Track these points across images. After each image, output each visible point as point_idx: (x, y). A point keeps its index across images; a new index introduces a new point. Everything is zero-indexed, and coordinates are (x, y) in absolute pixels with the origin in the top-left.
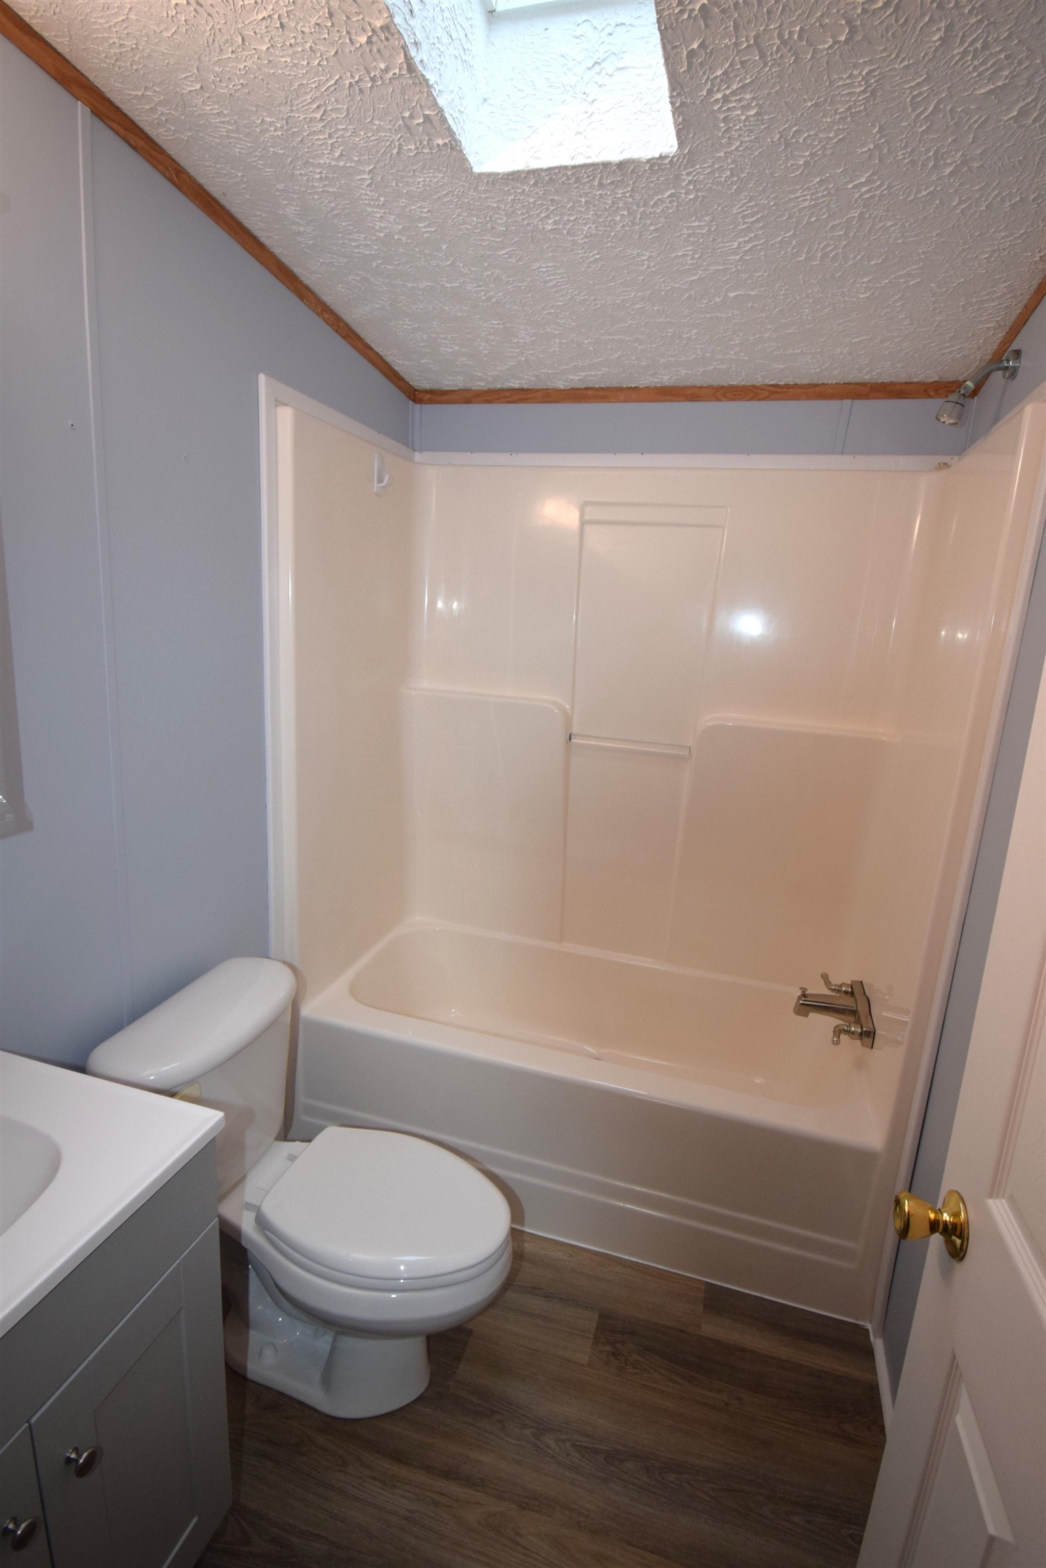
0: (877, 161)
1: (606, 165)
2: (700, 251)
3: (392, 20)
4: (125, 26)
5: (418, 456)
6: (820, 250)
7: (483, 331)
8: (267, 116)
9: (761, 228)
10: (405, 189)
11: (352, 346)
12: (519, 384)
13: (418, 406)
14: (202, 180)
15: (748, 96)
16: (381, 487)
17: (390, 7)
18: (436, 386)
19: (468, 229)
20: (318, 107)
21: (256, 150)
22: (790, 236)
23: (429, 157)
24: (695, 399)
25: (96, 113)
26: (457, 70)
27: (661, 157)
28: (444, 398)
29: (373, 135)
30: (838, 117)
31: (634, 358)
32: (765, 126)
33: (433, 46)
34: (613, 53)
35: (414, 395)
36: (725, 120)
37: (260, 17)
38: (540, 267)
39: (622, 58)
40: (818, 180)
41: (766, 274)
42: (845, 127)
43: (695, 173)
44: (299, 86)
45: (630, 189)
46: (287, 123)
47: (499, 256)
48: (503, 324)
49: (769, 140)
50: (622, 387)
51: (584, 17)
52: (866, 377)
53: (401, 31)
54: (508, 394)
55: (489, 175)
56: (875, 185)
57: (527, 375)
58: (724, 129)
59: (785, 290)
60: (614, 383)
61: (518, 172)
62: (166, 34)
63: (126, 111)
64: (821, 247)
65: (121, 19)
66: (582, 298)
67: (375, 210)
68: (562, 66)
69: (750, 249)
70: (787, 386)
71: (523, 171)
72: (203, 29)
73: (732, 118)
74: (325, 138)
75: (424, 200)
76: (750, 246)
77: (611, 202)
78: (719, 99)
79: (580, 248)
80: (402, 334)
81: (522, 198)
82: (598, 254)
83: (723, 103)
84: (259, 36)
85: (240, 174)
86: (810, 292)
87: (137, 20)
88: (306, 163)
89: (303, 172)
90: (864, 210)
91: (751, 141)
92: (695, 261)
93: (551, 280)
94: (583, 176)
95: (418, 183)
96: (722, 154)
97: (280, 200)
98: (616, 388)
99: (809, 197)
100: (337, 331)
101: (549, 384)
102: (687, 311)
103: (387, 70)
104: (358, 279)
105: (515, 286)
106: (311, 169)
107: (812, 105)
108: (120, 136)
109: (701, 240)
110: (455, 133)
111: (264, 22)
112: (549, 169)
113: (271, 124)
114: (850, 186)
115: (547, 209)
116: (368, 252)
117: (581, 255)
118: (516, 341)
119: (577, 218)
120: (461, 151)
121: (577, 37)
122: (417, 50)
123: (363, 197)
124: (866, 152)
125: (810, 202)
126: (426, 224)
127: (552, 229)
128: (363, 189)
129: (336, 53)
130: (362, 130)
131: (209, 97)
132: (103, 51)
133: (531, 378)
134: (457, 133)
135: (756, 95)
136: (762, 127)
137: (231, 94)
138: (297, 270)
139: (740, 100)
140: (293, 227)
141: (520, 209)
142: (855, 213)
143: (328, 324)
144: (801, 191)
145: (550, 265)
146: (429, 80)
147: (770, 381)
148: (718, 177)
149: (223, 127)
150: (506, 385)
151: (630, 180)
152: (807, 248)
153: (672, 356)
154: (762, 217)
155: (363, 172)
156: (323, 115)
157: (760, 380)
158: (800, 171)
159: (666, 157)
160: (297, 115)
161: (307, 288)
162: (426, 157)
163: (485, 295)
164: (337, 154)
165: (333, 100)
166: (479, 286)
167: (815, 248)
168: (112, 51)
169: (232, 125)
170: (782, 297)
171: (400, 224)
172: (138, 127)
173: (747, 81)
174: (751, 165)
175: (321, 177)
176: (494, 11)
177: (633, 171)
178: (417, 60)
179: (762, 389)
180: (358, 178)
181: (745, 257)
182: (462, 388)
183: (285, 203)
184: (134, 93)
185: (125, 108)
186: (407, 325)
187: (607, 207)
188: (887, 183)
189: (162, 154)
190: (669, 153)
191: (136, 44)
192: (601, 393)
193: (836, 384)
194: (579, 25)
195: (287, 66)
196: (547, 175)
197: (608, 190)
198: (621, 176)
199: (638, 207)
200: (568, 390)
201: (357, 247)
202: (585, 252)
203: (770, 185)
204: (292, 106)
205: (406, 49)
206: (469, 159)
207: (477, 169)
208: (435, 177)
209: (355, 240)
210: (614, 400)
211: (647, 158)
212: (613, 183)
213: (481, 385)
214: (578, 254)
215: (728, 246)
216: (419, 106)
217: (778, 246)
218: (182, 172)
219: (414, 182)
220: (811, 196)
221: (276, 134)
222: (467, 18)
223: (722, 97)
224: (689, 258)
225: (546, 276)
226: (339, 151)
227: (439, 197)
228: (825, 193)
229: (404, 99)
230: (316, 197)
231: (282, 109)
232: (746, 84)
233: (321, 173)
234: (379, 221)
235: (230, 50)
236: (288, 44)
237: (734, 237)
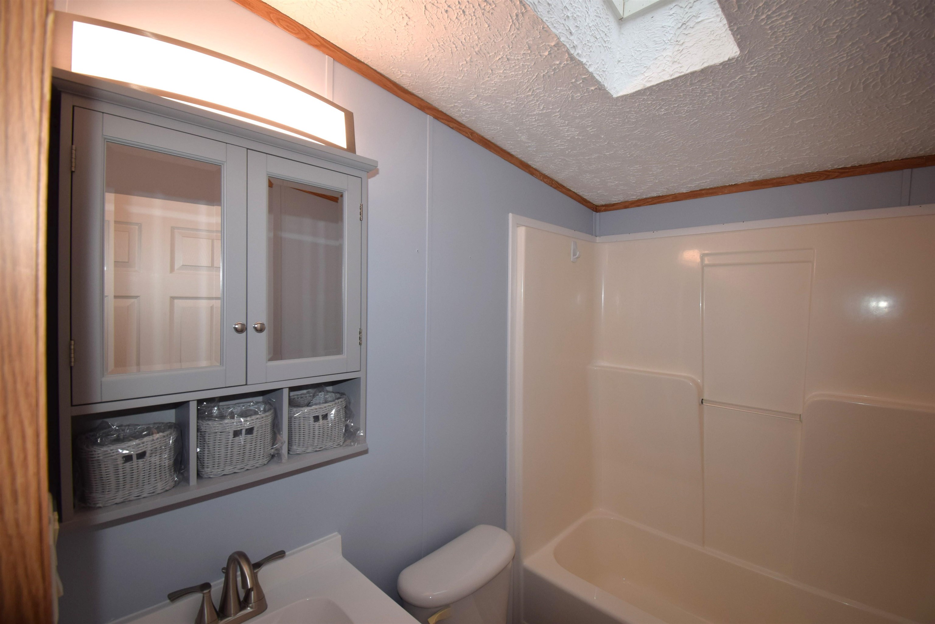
0: (897, 22)
1: (693, 73)
2: (768, 103)
3: (559, 40)
4: (443, 79)
5: (598, 239)
6: (862, 84)
7: (631, 171)
8: (507, 100)
9: (811, 81)
10: (578, 115)
11: (561, 191)
12: (656, 194)
13: (598, 213)
14: (482, 134)
15: (785, 11)
16: (575, 258)
17: (557, 35)
18: (608, 203)
19: (614, 125)
20: (530, 90)
21: (504, 116)
22: (835, 80)
23: (588, 97)
24: (781, 185)
25: (436, 118)
26: (601, 52)
27: (729, 60)
28: (614, 207)
29: (558, 95)
30: (857, 4)
31: (731, 169)
32: (801, 24)
33: (585, 45)
34: (694, 16)
35: (596, 209)
36: (771, 28)
37: (498, 59)
38: (660, 134)
39: (699, 17)
40: (850, 44)
41: (821, 106)
42: (865, 8)
43: (755, 62)
44: (520, 83)
45: (711, 81)
46: (516, 101)
47: (635, 133)
48: (642, 166)
49: (806, 31)
50: (726, 186)
51: (674, 5)
52: (921, 153)
53: (565, 43)
54: (650, 200)
55: (622, 96)
56: (899, 36)
57: (661, 189)
58: (771, 34)
59: (839, 112)
60: (720, 184)
61: (639, 91)
62: (459, 78)
63: (448, 114)
64: (862, 81)
65: (441, 77)
66: (690, 144)
67: (564, 128)
68: (663, 32)
69: (805, 94)
70: (853, 167)
71: (642, 90)
72: (475, 71)
73: (776, 26)
74: (535, 103)
75: (588, 117)
76: (805, 92)
77: (699, 91)
78: (764, 18)
79: (684, 119)
80: (586, 181)
81: (643, 103)
82: (696, 119)
83: (767, 20)
84: (499, 67)
85: (499, 128)
86: (859, 109)
87: (448, 76)
88: (528, 116)
89: (527, 120)
90: (893, 53)
91: (793, 35)
92: (765, 109)
93: (668, 139)
94: (679, 82)
95: (584, 110)
96: (773, 47)
97: (518, 134)
98: (722, 187)
99: (845, 55)
100: (551, 186)
101: (676, 191)
102: (765, 137)
103: (560, 64)
104: (560, 160)
105: (646, 146)
106: (530, 117)
107: (835, 3)
108: (445, 124)
109: (767, 97)
110: (600, 82)
111: (500, 60)
112: (658, 85)
113: (509, 103)
114: (878, 41)
115: (660, 104)
116: (563, 148)
117: (685, 122)
118: (651, 173)
119: (679, 104)
120: (605, 90)
121: (670, 15)
122: (575, 50)
123: (557, 124)
124: (886, 18)
125: (847, 58)
126: (591, 128)
127: (664, 114)
128: (557, 120)
129: (535, 63)
130: (552, 94)
131: (481, 99)
132: (436, 92)
133: (664, 190)
134: (601, 82)
135: (790, 9)
136: (799, 25)
137: (490, 95)
138: (530, 163)
139: (779, 15)
140: (526, 145)
141: (643, 108)
142: (886, 56)
143: (547, 184)
144: (838, 53)
145: (666, 131)
146: (582, 62)
147: (838, 166)
148: (772, 60)
149: (489, 110)
150: (649, 196)
151: (711, 77)
152: (851, 84)
153: (758, 164)
154: (810, 74)
155: (556, 112)
156: (532, 92)
157: (830, 166)
158: (834, 42)
159: (733, 59)
160: (520, 96)
161: (536, 170)
162: (586, 97)
163: (629, 154)
164: (541, 108)
165: (536, 84)
166: (625, 151)
167: (857, 83)
168: (440, 91)
169: (492, 108)
170: (837, 116)
171: (578, 131)
172: (453, 119)
173: (782, 3)
174: (796, 48)
175: (536, 120)
176: (623, 18)
177: (711, 72)
178: (575, 55)
179: (833, 172)
180: (553, 115)
181: (802, 100)
182: (623, 201)
183: (520, 135)
184: (451, 106)
185: (448, 113)
186: (587, 176)
187: (698, 94)
188: (909, 33)
189: (464, 127)
190: (734, 56)
191: (449, 86)
192: (710, 191)
193: (895, 160)
194: (671, 9)
195: (513, 76)
196: (657, 88)
197: (697, 85)
198: (704, 76)
199: (718, 89)
200: (689, 192)
201: (558, 146)
202: (688, 120)
203: (812, 55)
204: (518, 93)
205: (569, 51)
206: (610, 92)
207: (615, 96)
208: (593, 105)
209: (556, 144)
210: (720, 194)
211: (720, 62)
212: (699, 81)
213: (634, 198)
214: (683, 122)
215: (788, 96)
216: (579, 75)
217: (827, 88)
218: (473, 133)
219: (582, 110)
220: (847, 54)
221: (512, 107)
222: (606, 27)
223: (766, 17)
224: (760, 108)
225: (665, 138)
226: (542, 106)
227: (596, 114)
228: (858, 50)
229: (571, 74)
230: (534, 129)
231: (514, 95)
232: (782, 5)
233: (535, 118)
234: (567, 132)
235: (487, 77)
236: (512, 66)
237: (791, 90)
